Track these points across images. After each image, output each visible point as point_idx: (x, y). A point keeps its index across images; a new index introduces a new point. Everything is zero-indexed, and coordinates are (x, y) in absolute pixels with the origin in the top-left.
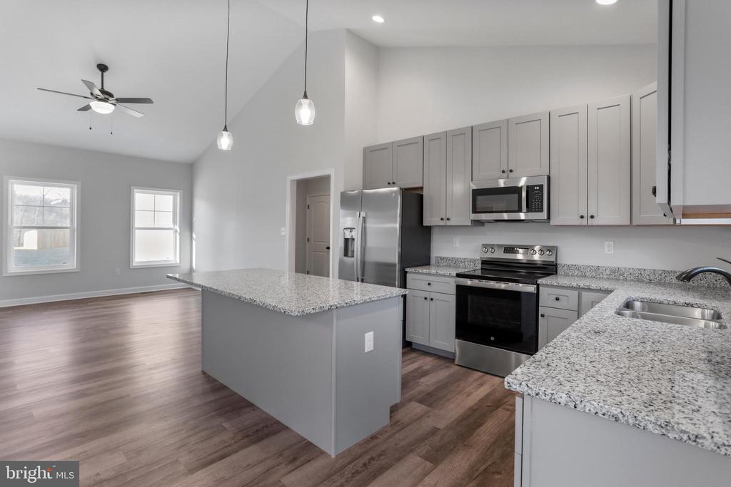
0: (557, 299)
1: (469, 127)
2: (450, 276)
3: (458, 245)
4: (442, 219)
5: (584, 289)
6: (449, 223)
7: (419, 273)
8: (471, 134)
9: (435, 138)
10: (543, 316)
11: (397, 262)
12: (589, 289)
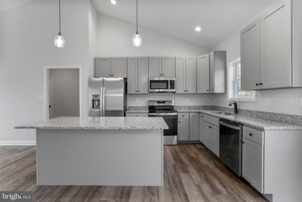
0: (183, 116)
1: (147, 57)
2: (146, 113)
3: (138, 101)
4: (136, 91)
5: (190, 112)
6: (139, 93)
7: (132, 113)
8: (148, 59)
9: (133, 59)
10: (179, 122)
11: (123, 109)
12: (192, 112)
